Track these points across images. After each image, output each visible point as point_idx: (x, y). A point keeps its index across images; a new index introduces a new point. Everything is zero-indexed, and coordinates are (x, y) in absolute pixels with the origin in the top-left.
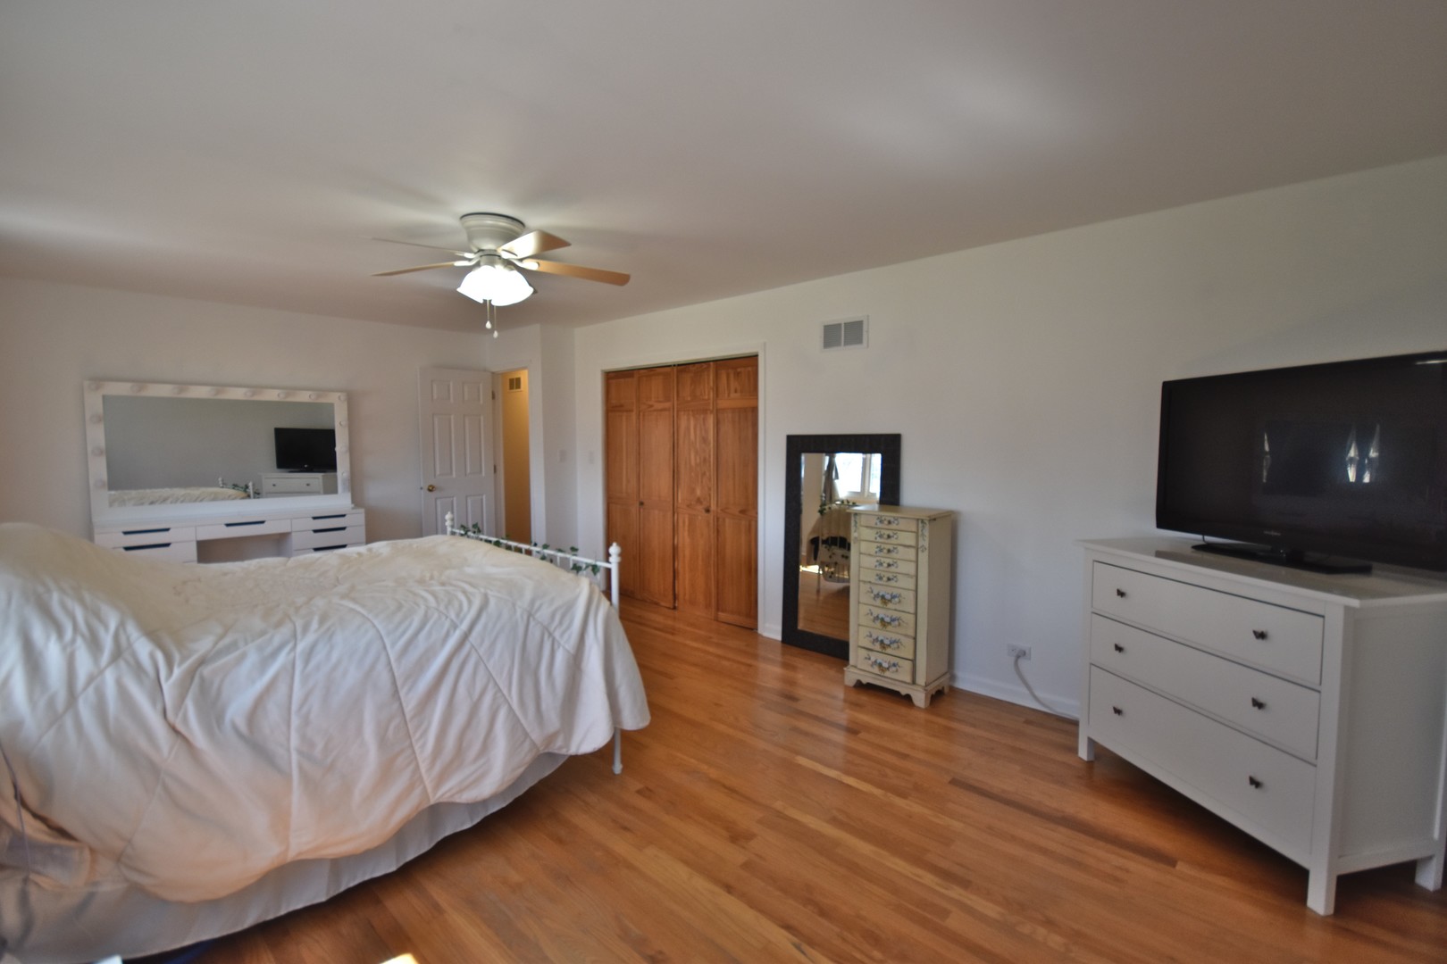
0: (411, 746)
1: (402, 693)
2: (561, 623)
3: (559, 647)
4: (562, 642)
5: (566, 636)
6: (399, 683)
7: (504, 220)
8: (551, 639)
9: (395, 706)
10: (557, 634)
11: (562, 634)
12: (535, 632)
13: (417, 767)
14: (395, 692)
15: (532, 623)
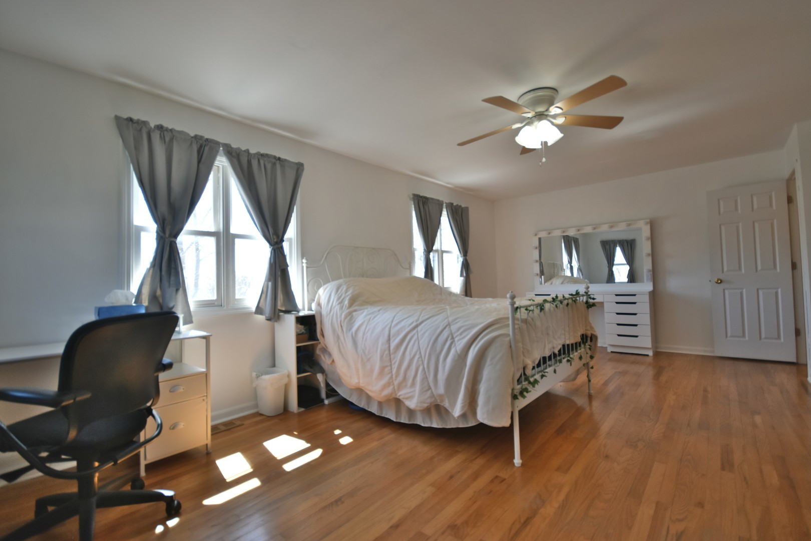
0: (391, 365)
1: (391, 341)
2: (461, 334)
3: (454, 347)
4: (457, 344)
5: (459, 342)
6: (391, 336)
7: (528, 94)
8: (451, 341)
9: (387, 346)
10: (456, 339)
11: (458, 341)
12: (446, 333)
13: (392, 375)
14: (389, 340)
15: (447, 329)
